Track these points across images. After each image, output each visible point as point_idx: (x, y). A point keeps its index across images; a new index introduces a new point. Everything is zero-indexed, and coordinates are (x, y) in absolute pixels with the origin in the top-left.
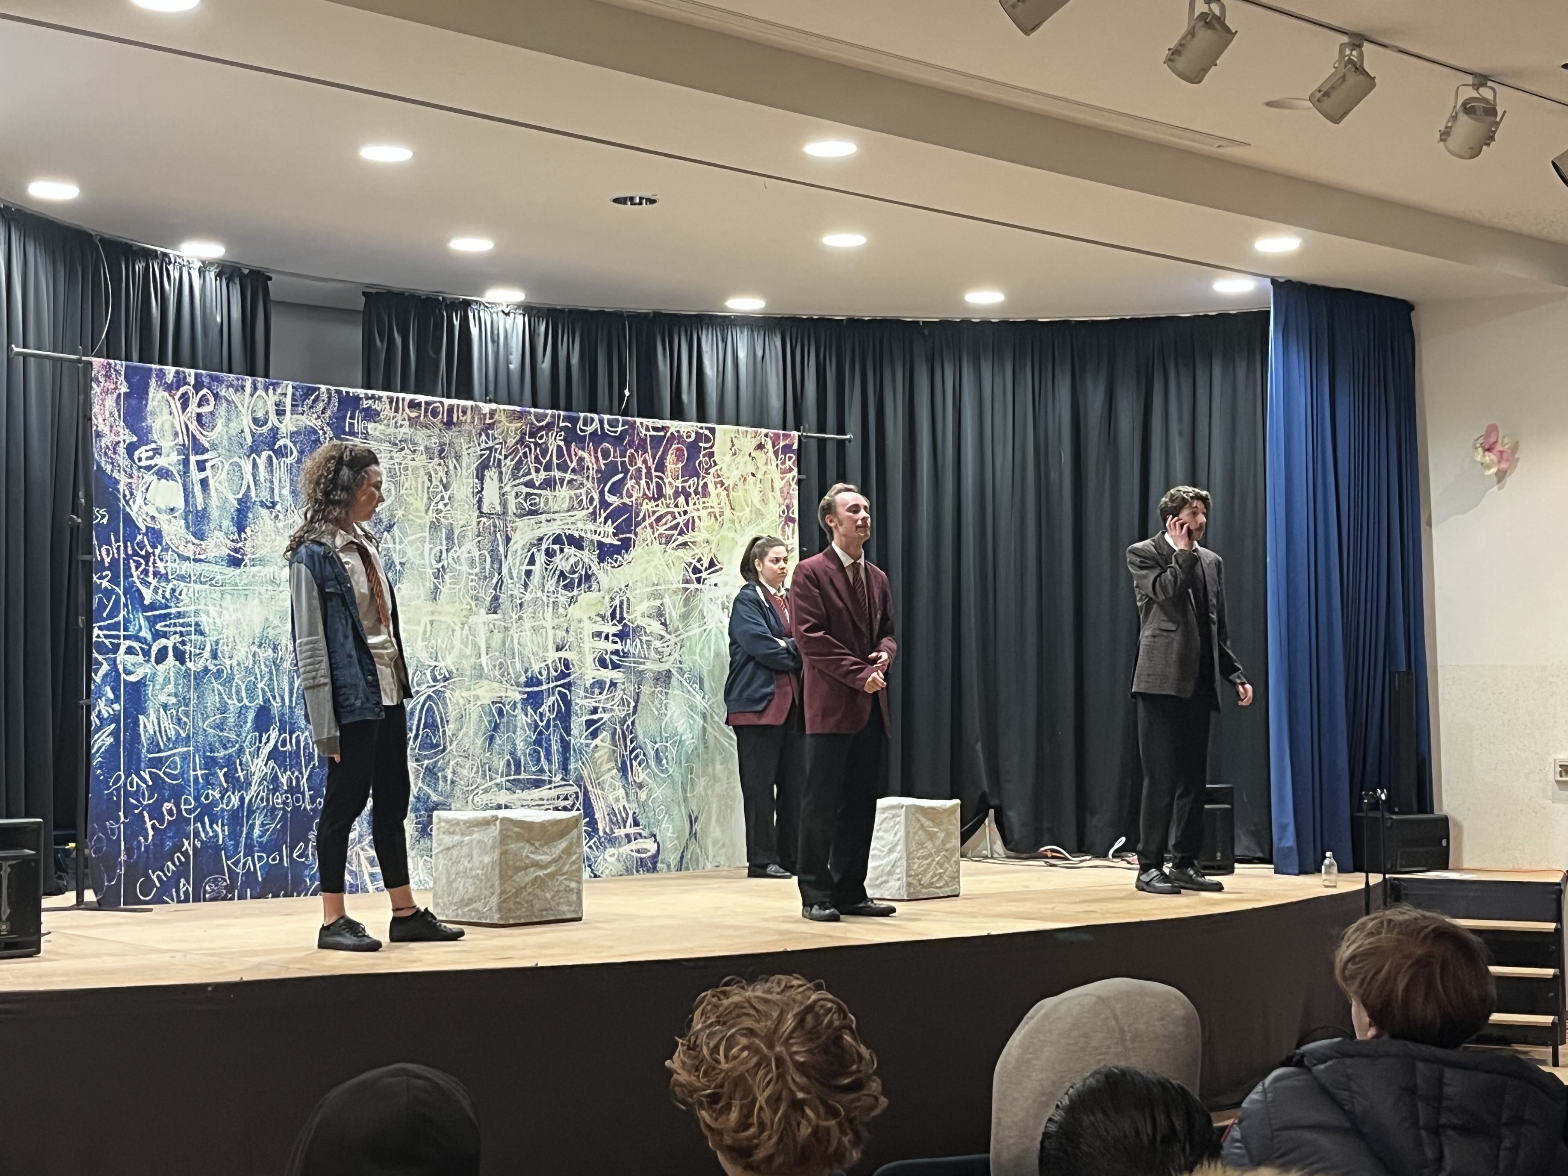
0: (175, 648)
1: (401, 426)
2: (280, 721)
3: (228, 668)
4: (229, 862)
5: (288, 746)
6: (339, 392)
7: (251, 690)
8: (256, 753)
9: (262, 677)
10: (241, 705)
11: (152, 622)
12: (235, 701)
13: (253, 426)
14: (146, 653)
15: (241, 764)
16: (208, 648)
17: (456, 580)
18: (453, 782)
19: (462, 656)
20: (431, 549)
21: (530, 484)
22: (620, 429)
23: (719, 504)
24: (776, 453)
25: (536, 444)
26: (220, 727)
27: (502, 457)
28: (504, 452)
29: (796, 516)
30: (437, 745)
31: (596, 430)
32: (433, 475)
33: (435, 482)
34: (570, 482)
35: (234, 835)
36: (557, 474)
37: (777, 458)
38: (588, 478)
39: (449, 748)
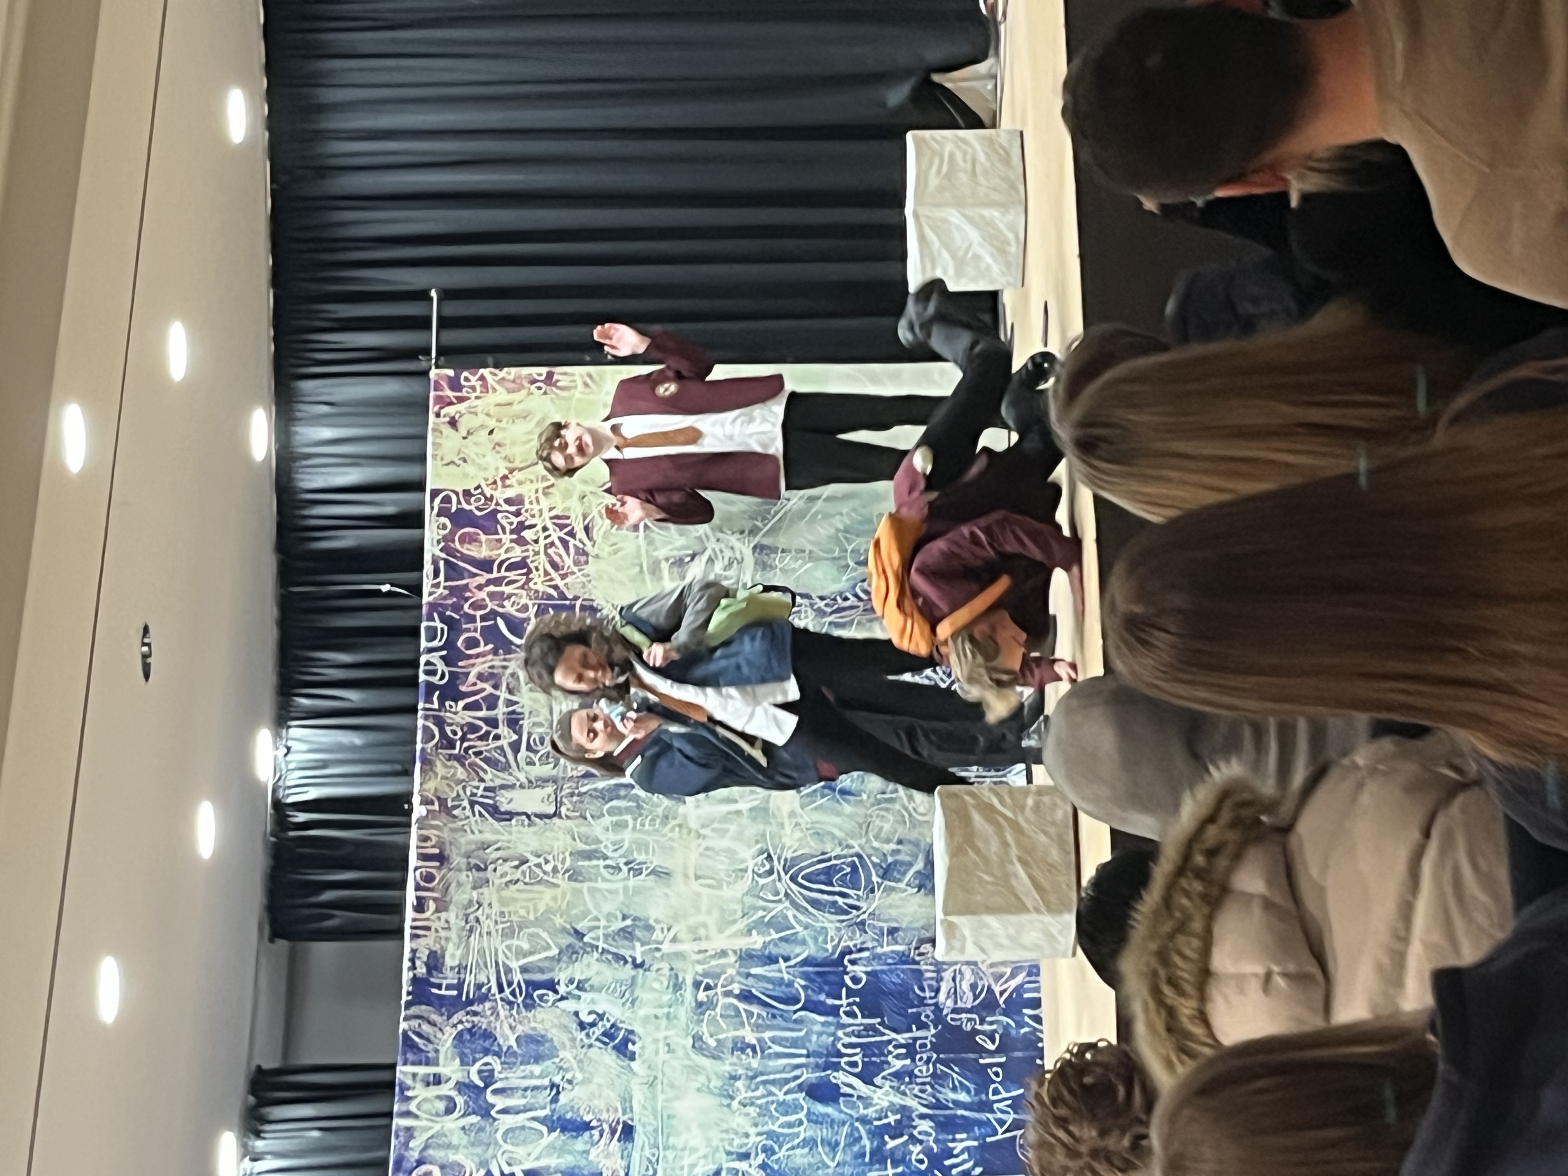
1: (447, 922)
2: (824, 1070)
3: (759, 1138)
4: (1000, 1131)
5: (856, 1058)
6: (409, 1005)
7: (786, 1108)
8: (866, 1101)
9: (771, 1094)
10: (806, 1122)
12: (802, 1128)
13: (456, 1114)
15: (880, 1119)
16: (737, 1165)
17: (643, 846)
18: (900, 842)
19: (739, 837)
20: (605, 880)
21: (515, 747)
22: (438, 624)
23: (532, 481)
24: (461, 400)
25: (463, 739)
26: (833, 1147)
27: (482, 786)
28: (476, 783)
29: (544, 370)
30: (853, 865)
31: (442, 657)
32: (508, 878)
33: (518, 875)
34: (510, 691)
35: (967, 1125)
36: (501, 711)
37: (468, 398)
38: (505, 667)
39: (857, 849)
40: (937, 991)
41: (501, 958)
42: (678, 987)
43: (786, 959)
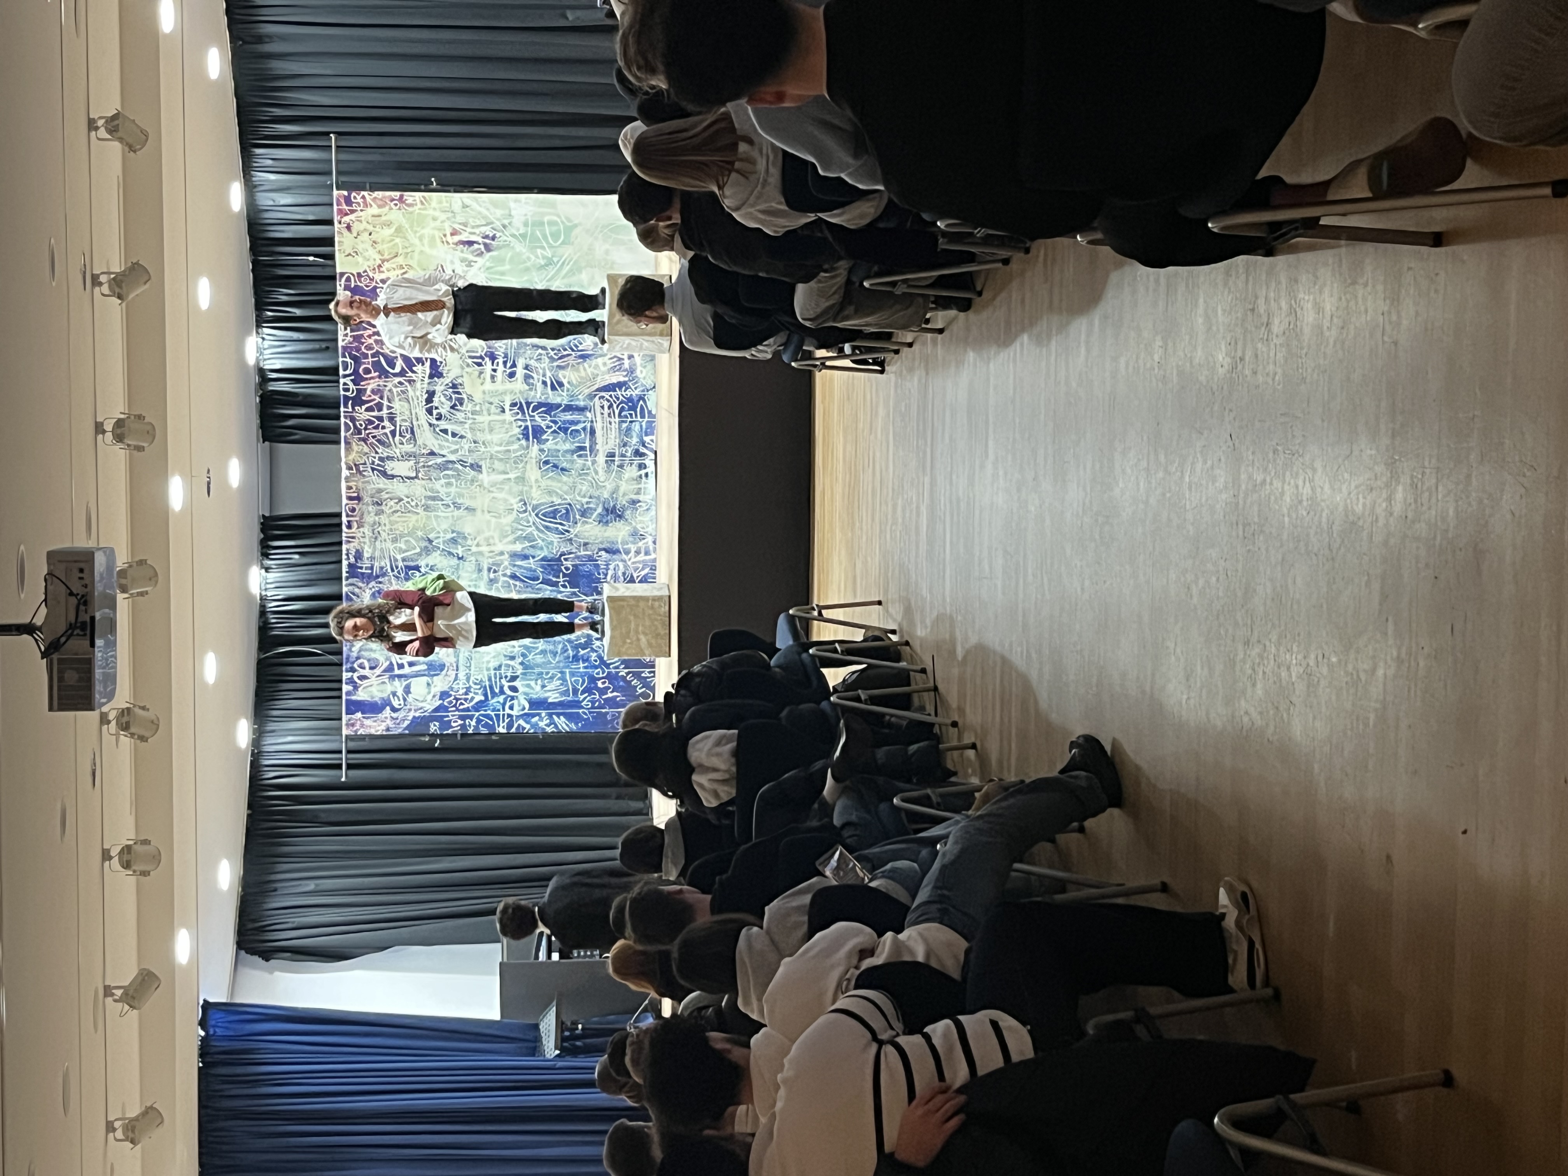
0: (509, 681)
1: (364, 534)
6: (347, 578)
11: (494, 695)
14: (513, 698)
17: (461, 495)
18: (590, 497)
19: (510, 492)
20: (442, 511)
21: (393, 433)
22: (348, 360)
23: (394, 269)
24: (352, 212)
25: (366, 429)
26: (555, 654)
27: (377, 456)
28: (374, 455)
29: (398, 194)
30: (567, 510)
31: (352, 380)
32: (394, 509)
33: (398, 508)
34: (389, 401)
36: (385, 412)
37: (356, 211)
38: (385, 386)
39: (569, 501)
40: (606, 575)
41: (392, 553)
42: (480, 570)
43: (533, 557)
